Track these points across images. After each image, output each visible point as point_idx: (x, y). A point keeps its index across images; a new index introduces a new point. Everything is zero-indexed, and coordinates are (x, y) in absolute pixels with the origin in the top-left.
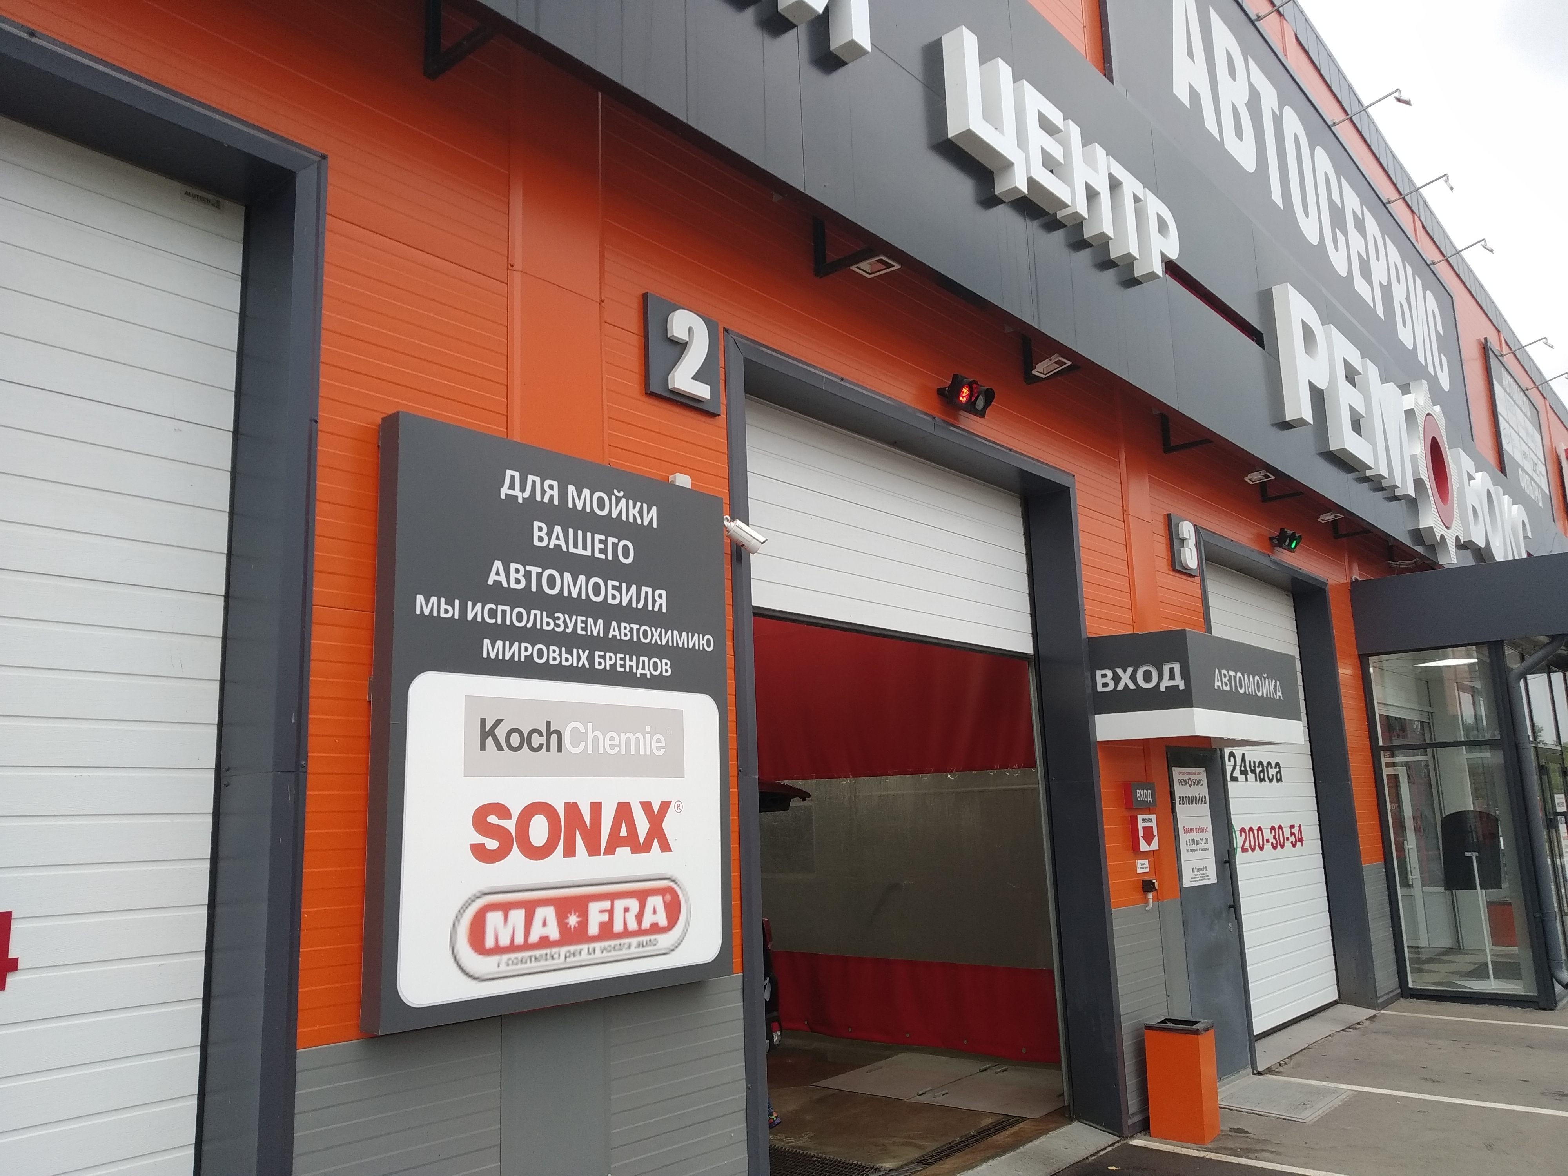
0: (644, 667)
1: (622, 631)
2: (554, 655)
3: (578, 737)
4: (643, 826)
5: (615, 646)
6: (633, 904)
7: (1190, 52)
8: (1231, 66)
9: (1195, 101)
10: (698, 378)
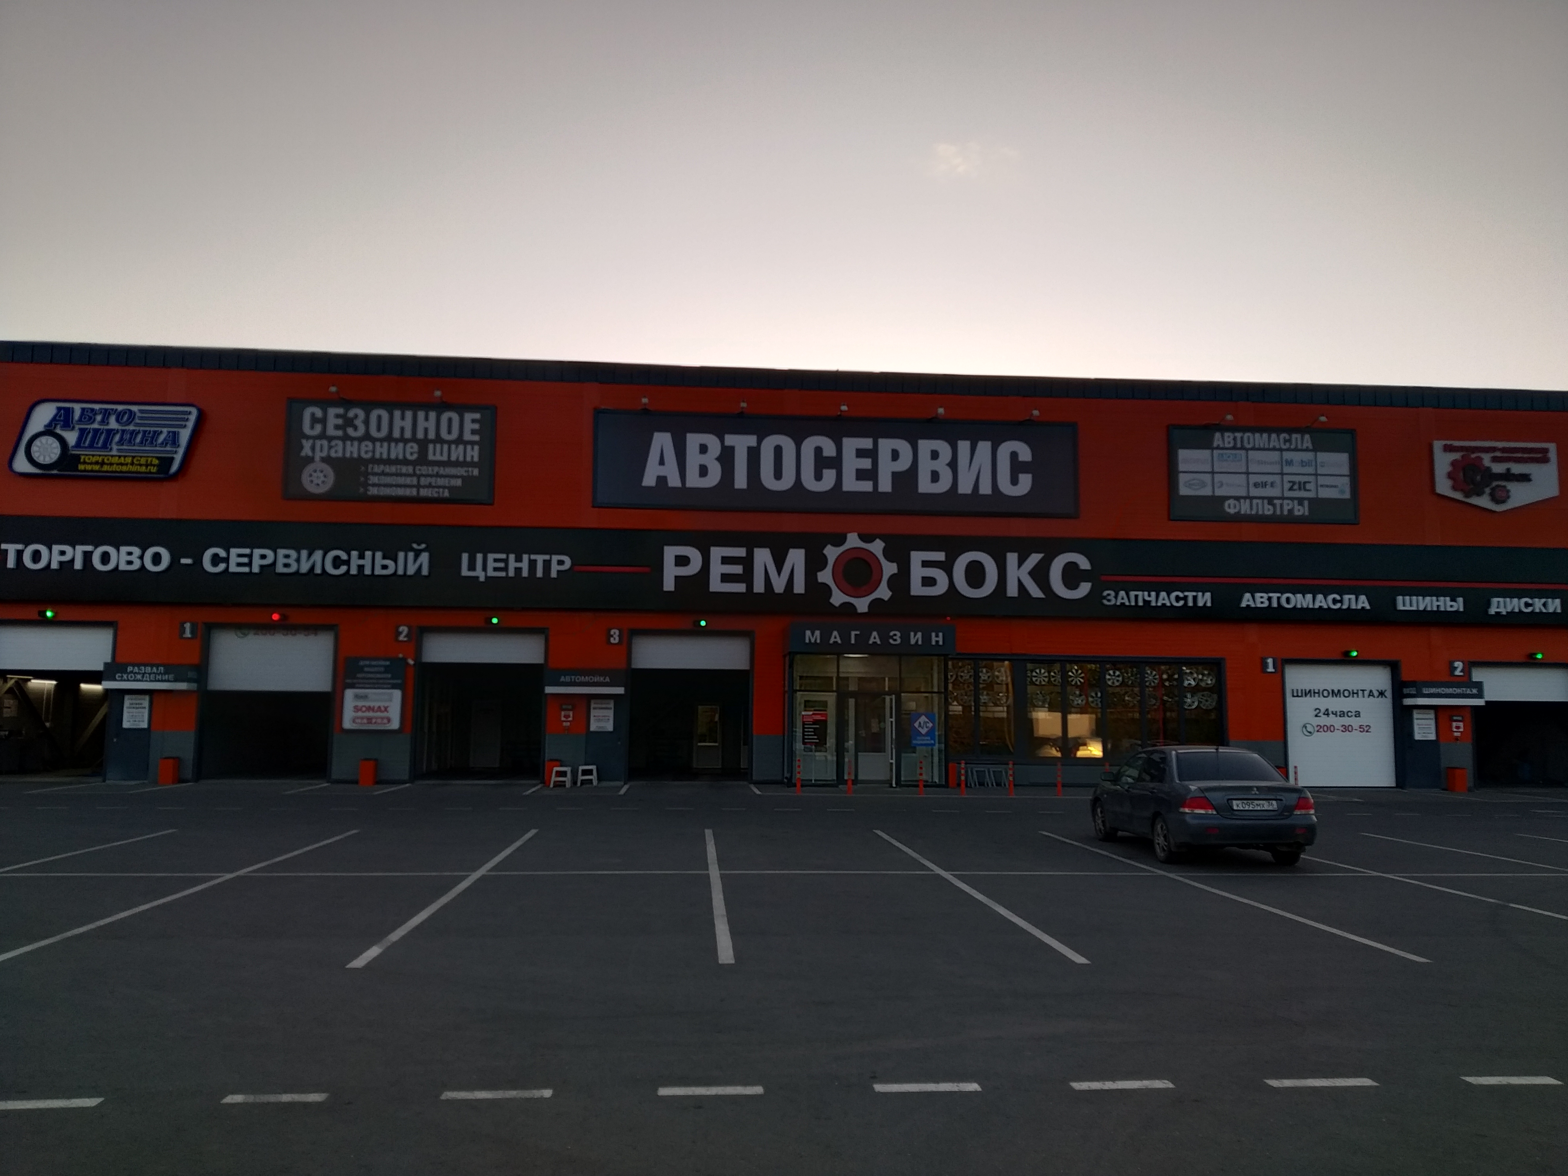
0: (385, 686)
1: (381, 681)
2: (367, 686)
3: (371, 697)
5: (379, 683)
6: (381, 720)
7: (662, 462)
8: (703, 449)
9: (662, 480)
10: (405, 637)
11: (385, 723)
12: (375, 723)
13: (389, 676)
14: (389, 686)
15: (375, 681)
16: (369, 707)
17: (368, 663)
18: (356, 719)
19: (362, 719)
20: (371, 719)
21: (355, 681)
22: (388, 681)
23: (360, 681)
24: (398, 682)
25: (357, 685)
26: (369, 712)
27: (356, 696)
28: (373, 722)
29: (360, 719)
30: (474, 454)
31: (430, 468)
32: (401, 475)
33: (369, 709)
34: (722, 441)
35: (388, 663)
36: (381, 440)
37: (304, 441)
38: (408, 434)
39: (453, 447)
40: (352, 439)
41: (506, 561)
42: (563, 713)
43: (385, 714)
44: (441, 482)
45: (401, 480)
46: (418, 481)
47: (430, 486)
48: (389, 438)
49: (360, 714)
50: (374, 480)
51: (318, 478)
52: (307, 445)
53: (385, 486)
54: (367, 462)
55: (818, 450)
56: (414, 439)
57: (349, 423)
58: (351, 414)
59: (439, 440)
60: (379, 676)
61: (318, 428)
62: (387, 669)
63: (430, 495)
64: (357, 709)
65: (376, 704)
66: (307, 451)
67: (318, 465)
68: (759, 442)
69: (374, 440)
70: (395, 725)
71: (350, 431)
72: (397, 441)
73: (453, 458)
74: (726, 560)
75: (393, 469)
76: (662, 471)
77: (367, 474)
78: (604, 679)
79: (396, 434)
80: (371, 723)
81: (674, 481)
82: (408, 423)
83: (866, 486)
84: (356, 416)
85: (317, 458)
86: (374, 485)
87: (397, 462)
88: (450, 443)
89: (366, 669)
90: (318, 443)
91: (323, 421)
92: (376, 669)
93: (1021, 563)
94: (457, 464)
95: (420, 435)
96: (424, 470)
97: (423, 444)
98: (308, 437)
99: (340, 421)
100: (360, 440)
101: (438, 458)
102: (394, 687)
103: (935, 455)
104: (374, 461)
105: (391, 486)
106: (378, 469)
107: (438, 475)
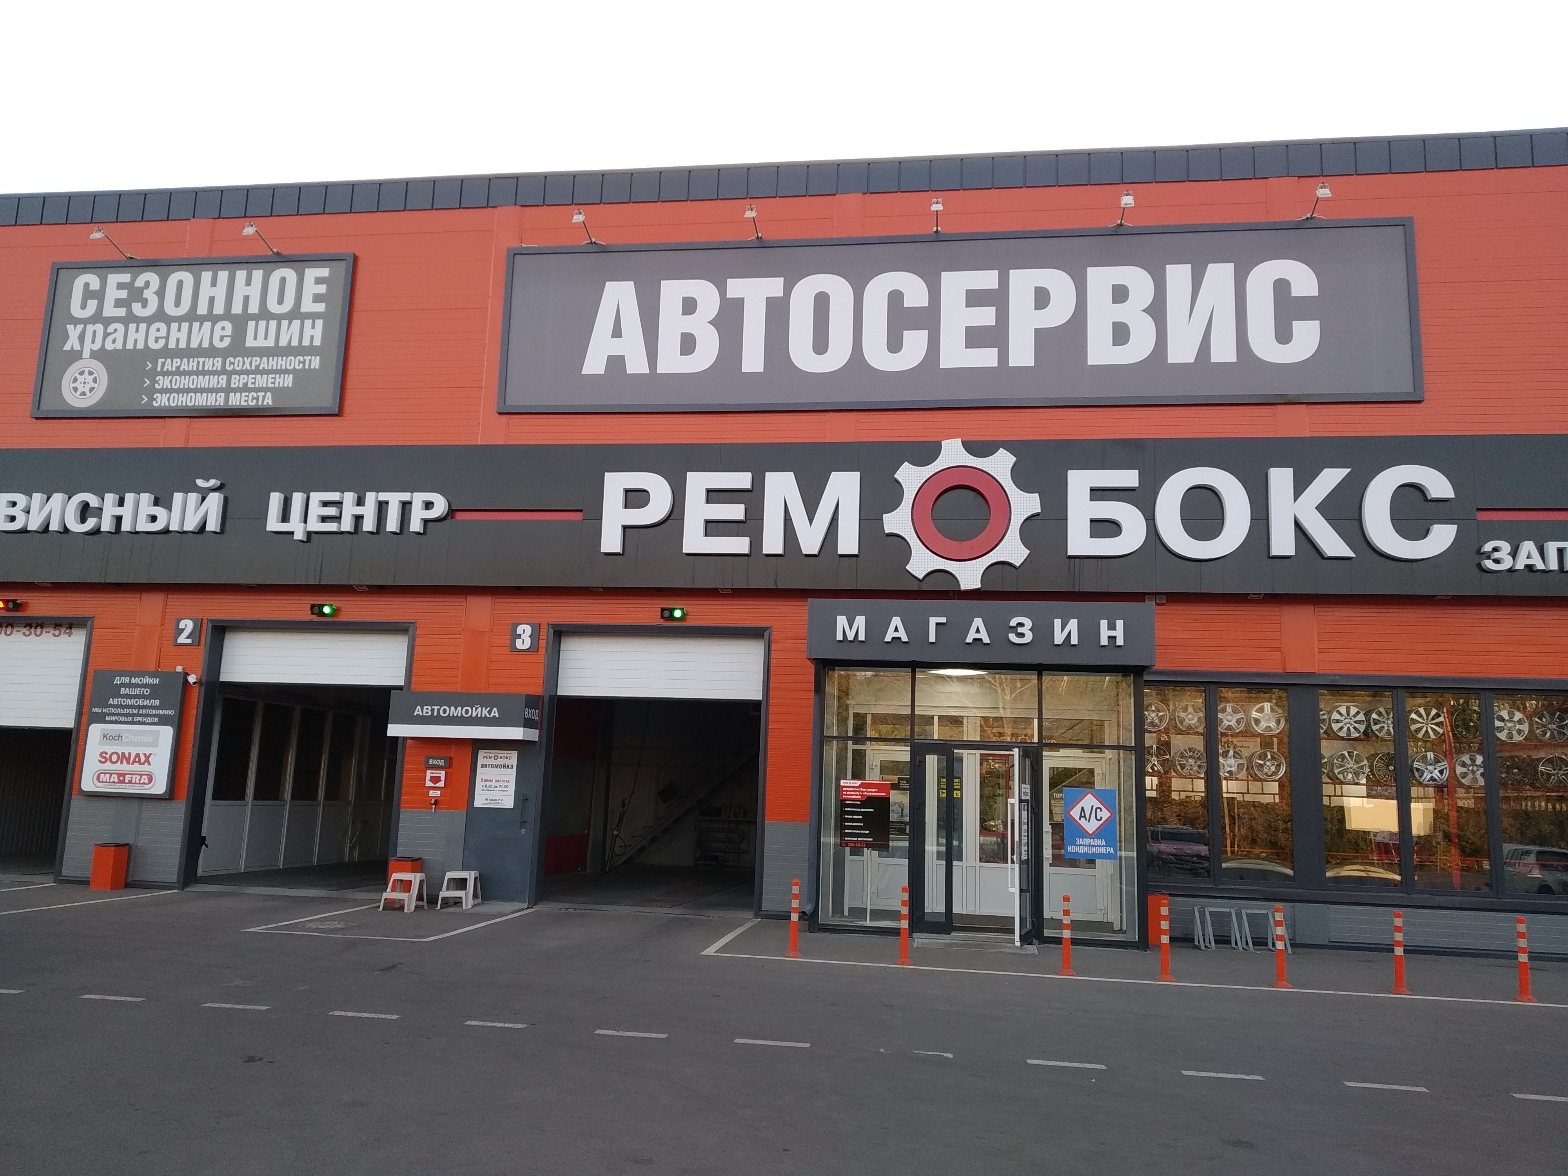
0: (149, 720)
1: (144, 712)
2: (123, 719)
3: (127, 737)
4: (143, 759)
5: (141, 715)
6: (139, 777)
7: (617, 333)
8: (689, 306)
9: (616, 363)
10: (188, 637)
11: (144, 783)
12: (130, 782)
13: (157, 702)
14: (156, 720)
15: (135, 711)
16: (123, 754)
17: (127, 680)
18: (102, 775)
19: (111, 774)
20: (124, 775)
21: (105, 710)
22: (154, 712)
23: (113, 710)
24: (170, 712)
25: (107, 718)
26: (122, 763)
27: (105, 736)
28: (127, 781)
29: (108, 776)
30: (315, 333)
31: (247, 361)
32: (204, 373)
33: (124, 758)
34: (722, 290)
35: (156, 681)
36: (180, 320)
37: (70, 328)
38: (219, 309)
39: (285, 323)
40: (138, 320)
41: (338, 504)
42: (429, 774)
43: (145, 768)
44: (262, 381)
45: (202, 382)
46: (229, 381)
47: (245, 389)
48: (192, 317)
49: (108, 766)
50: (163, 382)
51: (85, 383)
52: (73, 332)
53: (179, 391)
54: (153, 355)
55: (895, 297)
56: (227, 315)
57: (136, 295)
58: (140, 282)
59: (265, 314)
60: (141, 702)
61: (92, 304)
62: (155, 691)
63: (244, 404)
64: (105, 758)
65: (134, 751)
66: (72, 343)
67: (87, 363)
68: (788, 289)
69: (168, 320)
70: (159, 787)
71: (137, 309)
72: (202, 319)
73: (283, 343)
74: (714, 495)
75: (193, 364)
76: (616, 348)
77: (153, 374)
78: (489, 712)
79: (202, 310)
80: (123, 782)
81: (637, 365)
82: (220, 292)
83: (987, 358)
84: (147, 284)
85: (86, 354)
86: (163, 391)
87: (200, 352)
88: (279, 318)
89: (123, 691)
90: (90, 328)
91: (100, 295)
92: (137, 691)
93: (1300, 488)
94: (289, 351)
95: (237, 308)
96: (239, 363)
97: (240, 323)
98: (76, 321)
99: (123, 294)
100: (150, 321)
101: (261, 343)
102: (163, 721)
103: (1120, 294)
104: (167, 353)
105: (188, 391)
106: (170, 365)
107: (258, 371)
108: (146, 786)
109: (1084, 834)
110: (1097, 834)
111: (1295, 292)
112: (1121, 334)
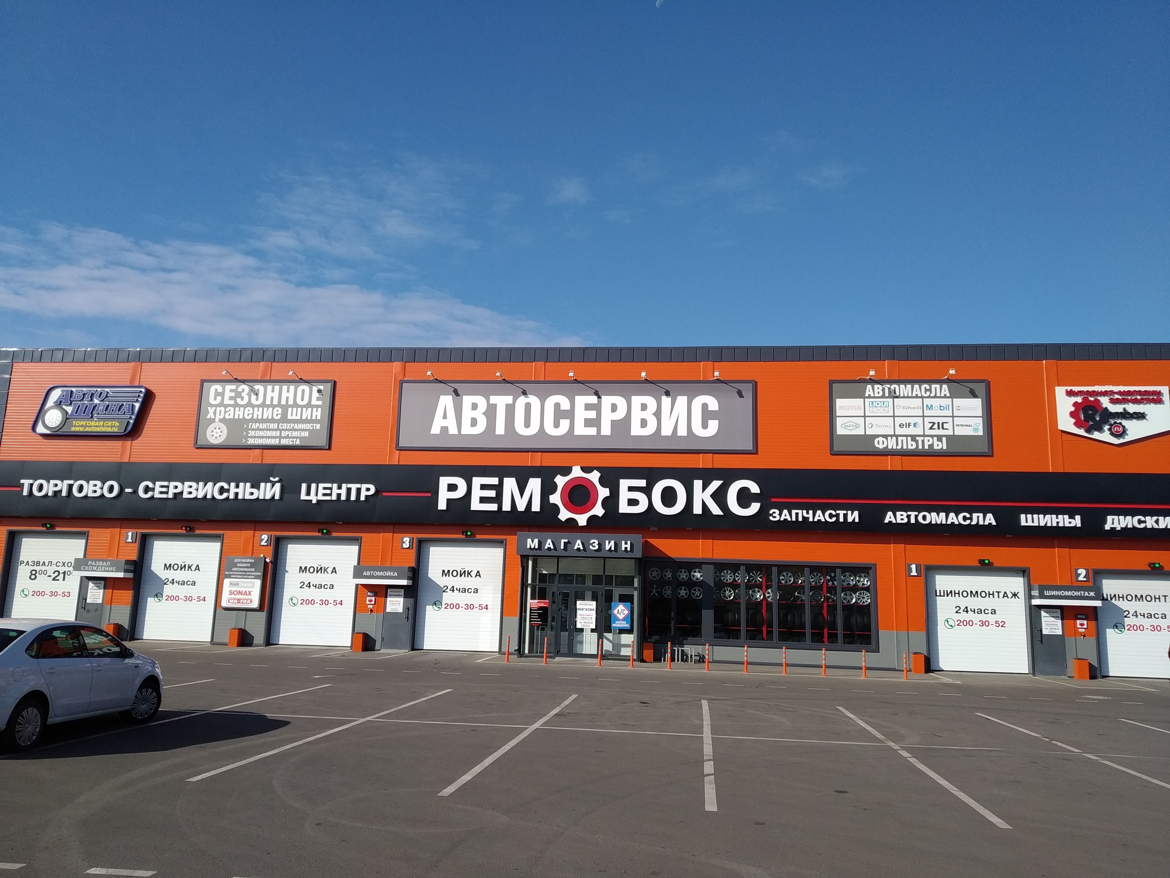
0: (250, 577)
1: (248, 573)
2: (239, 576)
3: (240, 584)
4: (248, 593)
5: (246, 575)
6: (246, 601)
7: (445, 417)
8: (475, 406)
9: (444, 429)
10: (266, 542)
11: (248, 603)
12: (242, 603)
13: (253, 570)
14: (253, 577)
15: (244, 573)
16: (239, 591)
17: (240, 560)
18: (230, 600)
19: (234, 600)
20: (240, 600)
21: (231, 573)
22: (252, 574)
23: (234, 573)
24: (259, 574)
25: (232, 576)
26: (239, 595)
27: (231, 584)
28: (241, 602)
29: (233, 600)
30: (317, 414)
31: (289, 425)
32: (270, 430)
33: (240, 593)
34: (488, 400)
35: (253, 561)
36: (258, 406)
37: (209, 408)
38: (275, 402)
39: (304, 409)
40: (240, 406)
41: (331, 489)
42: (368, 598)
43: (249, 597)
44: (295, 434)
45: (269, 434)
46: (281, 434)
47: (288, 437)
48: (263, 405)
49: (233, 596)
50: (252, 433)
51: (217, 433)
52: (211, 410)
53: (259, 437)
54: (247, 421)
55: (557, 405)
56: (279, 405)
57: (239, 395)
58: (240, 389)
59: (295, 405)
60: (246, 570)
61: (219, 399)
62: (252, 565)
63: (287, 443)
64: (231, 593)
65: (244, 590)
66: (211, 415)
67: (217, 424)
68: (515, 401)
69: (253, 406)
70: (255, 604)
71: (239, 401)
72: (268, 406)
73: (304, 418)
74: (483, 487)
75: (265, 426)
76: (445, 423)
77: (247, 430)
78: (394, 574)
79: (268, 402)
80: (239, 603)
81: (453, 430)
82: (276, 395)
83: (592, 431)
84: (243, 390)
85: (217, 420)
86: (252, 437)
87: (267, 421)
88: (302, 407)
89: (238, 565)
90: (218, 409)
91: (222, 394)
92: (245, 565)
93: (704, 488)
94: (306, 421)
95: (283, 402)
96: (285, 426)
97: (285, 408)
98: (212, 406)
99: (233, 394)
100: (245, 406)
101: (294, 417)
102: (256, 577)
103: (644, 407)
104: (253, 420)
105: (263, 437)
106: (254, 426)
107: (293, 429)
108: (249, 605)
109: (618, 619)
110: (623, 620)
111: (710, 408)
112: (644, 423)
